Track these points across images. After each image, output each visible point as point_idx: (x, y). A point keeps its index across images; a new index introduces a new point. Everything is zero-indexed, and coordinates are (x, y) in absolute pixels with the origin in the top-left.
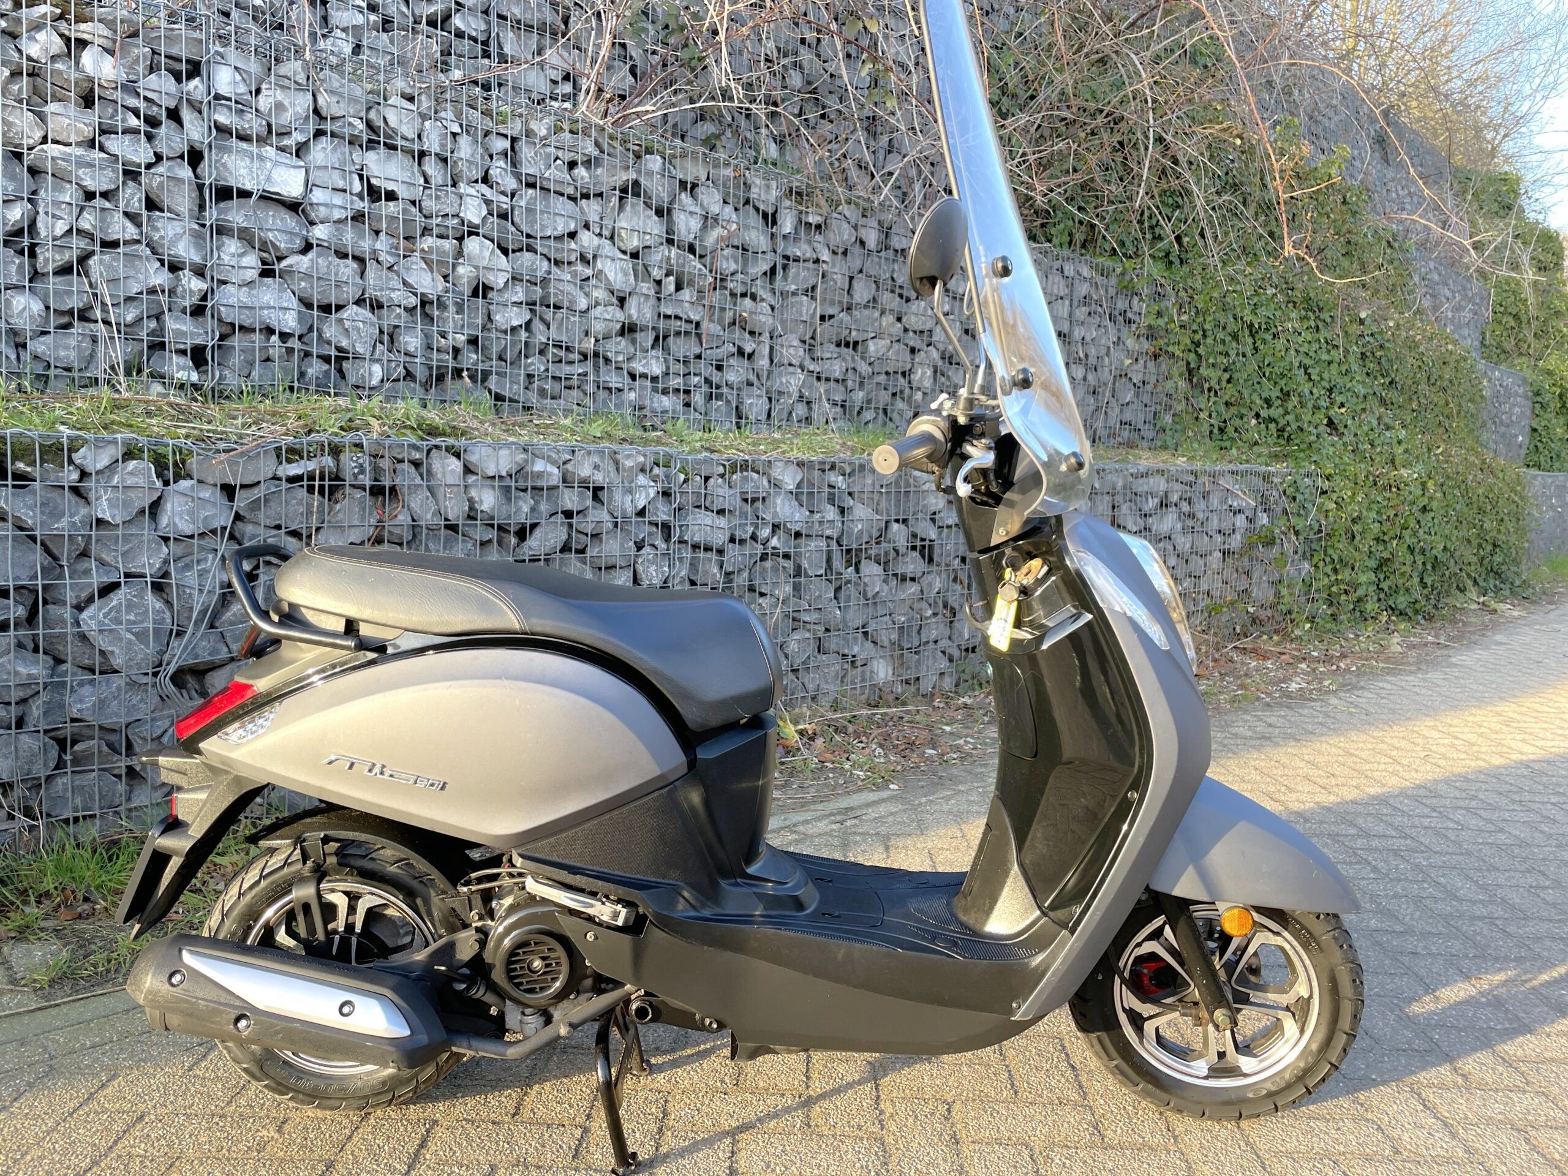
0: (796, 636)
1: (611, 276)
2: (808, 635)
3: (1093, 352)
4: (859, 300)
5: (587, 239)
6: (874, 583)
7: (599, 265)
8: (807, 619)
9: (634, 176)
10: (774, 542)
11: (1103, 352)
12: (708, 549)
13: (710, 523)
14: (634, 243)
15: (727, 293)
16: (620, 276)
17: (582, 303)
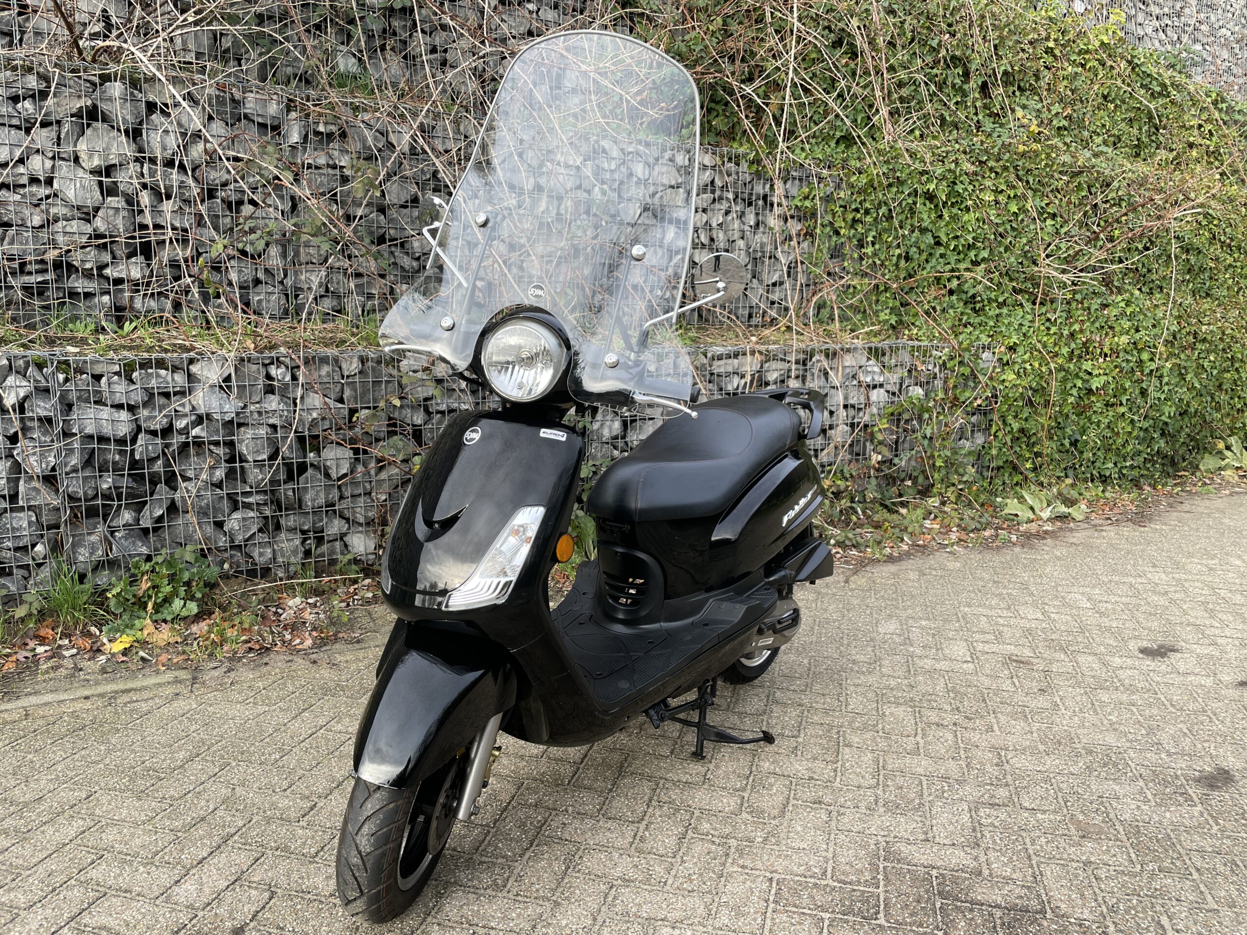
0: (236, 515)
1: (70, 194)
2: (251, 514)
3: (720, 236)
4: (395, 201)
5: (38, 165)
6: (338, 466)
7: (56, 185)
8: (250, 500)
9: (89, 103)
10: (196, 431)
11: (737, 235)
12: (103, 439)
13: (105, 416)
14: (96, 162)
15: (219, 201)
16: (80, 193)
17: (37, 221)
